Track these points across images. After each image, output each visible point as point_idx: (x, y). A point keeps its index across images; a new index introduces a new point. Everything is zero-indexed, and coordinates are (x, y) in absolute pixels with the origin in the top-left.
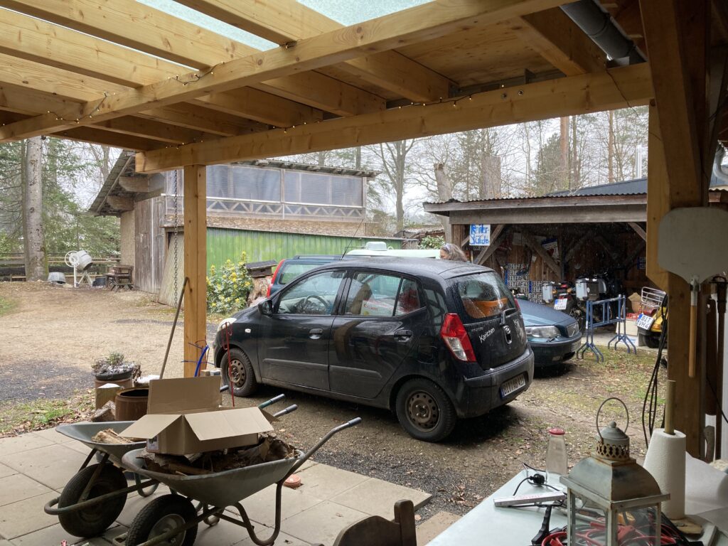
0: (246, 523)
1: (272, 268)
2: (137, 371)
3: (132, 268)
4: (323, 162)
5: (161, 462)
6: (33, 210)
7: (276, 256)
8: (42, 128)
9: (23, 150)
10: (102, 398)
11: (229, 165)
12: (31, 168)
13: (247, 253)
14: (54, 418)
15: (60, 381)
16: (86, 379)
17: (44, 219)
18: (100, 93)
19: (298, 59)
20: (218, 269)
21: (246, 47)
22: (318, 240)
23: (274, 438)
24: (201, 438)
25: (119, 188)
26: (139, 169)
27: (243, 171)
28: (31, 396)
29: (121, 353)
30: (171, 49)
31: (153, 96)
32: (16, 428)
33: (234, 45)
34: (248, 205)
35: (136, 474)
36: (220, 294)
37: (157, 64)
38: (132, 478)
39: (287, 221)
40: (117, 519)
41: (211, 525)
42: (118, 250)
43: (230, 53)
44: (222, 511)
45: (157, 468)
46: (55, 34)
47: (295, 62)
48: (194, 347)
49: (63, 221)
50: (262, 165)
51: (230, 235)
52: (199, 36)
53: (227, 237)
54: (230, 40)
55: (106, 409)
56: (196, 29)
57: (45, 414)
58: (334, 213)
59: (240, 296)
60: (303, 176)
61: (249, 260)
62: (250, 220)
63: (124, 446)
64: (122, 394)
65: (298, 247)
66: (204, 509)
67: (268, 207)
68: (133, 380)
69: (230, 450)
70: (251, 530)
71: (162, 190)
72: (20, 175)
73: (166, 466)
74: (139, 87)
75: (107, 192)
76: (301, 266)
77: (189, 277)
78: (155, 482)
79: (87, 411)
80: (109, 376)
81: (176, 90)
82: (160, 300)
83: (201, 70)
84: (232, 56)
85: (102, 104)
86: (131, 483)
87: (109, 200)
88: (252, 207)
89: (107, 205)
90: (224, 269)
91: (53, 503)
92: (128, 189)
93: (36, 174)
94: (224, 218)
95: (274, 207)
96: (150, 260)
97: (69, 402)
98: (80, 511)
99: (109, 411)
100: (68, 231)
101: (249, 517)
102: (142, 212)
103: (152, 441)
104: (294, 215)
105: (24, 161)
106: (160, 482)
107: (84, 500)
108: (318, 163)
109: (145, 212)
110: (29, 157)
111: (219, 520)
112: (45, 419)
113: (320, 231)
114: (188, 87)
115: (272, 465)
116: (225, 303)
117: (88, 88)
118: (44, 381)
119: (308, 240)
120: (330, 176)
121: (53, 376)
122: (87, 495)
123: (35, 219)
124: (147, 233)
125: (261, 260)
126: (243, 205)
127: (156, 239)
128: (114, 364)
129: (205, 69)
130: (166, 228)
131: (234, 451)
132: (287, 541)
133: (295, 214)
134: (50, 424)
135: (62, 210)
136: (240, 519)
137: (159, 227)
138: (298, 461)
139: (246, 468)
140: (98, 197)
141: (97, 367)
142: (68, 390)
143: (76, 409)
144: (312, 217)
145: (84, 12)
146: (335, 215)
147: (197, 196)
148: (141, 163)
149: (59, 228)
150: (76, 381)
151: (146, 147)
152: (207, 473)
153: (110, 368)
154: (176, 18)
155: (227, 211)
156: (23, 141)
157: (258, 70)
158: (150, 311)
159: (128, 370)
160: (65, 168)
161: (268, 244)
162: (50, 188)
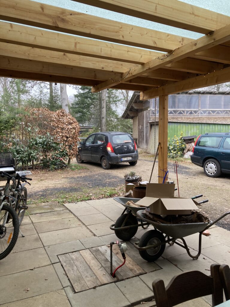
0: (186, 247)
1: (195, 139)
2: (140, 179)
3: (137, 139)
4: (219, 90)
5: (151, 217)
6: (103, 118)
7: (196, 133)
8: (108, 85)
9: (100, 96)
10: (128, 188)
11: (176, 95)
12: (102, 102)
13: (183, 132)
14: (112, 194)
15: (113, 181)
16: (122, 181)
17: (107, 121)
18: (128, 69)
19: (214, 39)
20: (171, 139)
21: (188, 39)
22: (216, 126)
23: (199, 213)
24: (168, 209)
25: (132, 107)
26: (141, 98)
27: (182, 97)
28: (104, 185)
29: (134, 172)
30: (157, 45)
31: (148, 67)
32: (100, 196)
33: (183, 39)
34: (184, 112)
35: (141, 220)
36: (172, 150)
37: (150, 53)
38: (140, 221)
39: (202, 118)
40: (135, 236)
41: (171, 245)
42: (132, 132)
43: (181, 43)
44: (175, 240)
45: (149, 218)
46: (113, 47)
47: (213, 41)
48: (163, 171)
49: (113, 121)
50: (190, 94)
51: (176, 125)
52: (168, 38)
53: (175, 126)
54: (181, 37)
55: (130, 193)
56: (167, 35)
57: (109, 192)
58: (224, 113)
59: (180, 151)
60: (209, 96)
61: (184, 135)
62: (185, 118)
63: (137, 208)
64: (135, 188)
65: (207, 129)
66: (168, 238)
67: (193, 112)
68: (139, 183)
69: (179, 215)
70: (188, 250)
71: (149, 107)
72: (99, 105)
73: (153, 218)
74: (143, 64)
75: (128, 110)
76: (208, 138)
77: (161, 142)
78: (148, 224)
79: (122, 193)
80: (130, 180)
81: (158, 63)
82: (147, 152)
83: (168, 52)
84: (182, 44)
85: (129, 73)
86: (139, 223)
87: (129, 112)
88: (185, 112)
89: (128, 115)
90: (173, 139)
91: (113, 226)
92: (136, 108)
93: (104, 104)
94: (173, 118)
95: (195, 112)
96: (144, 136)
97: (116, 189)
98: (122, 230)
99: (130, 194)
100: (114, 125)
101: (187, 245)
102: (141, 117)
103: (148, 207)
104: (204, 115)
105: (100, 100)
106: (150, 224)
107: (123, 226)
108: (216, 91)
109: (142, 117)
110: (102, 98)
111: (174, 244)
112: (109, 194)
113: (217, 122)
114: (163, 61)
115: (198, 224)
116: (174, 154)
117: (124, 67)
118: (108, 180)
119: (211, 126)
120: (223, 96)
121: (111, 179)
122: (124, 225)
123: (104, 121)
124: (143, 125)
125: (189, 135)
126: (182, 112)
127: (146, 127)
128: (132, 176)
129: (170, 52)
130: (150, 123)
131: (180, 216)
132: (204, 258)
133: (206, 114)
134: (110, 196)
135: (112, 117)
136: (183, 245)
137: (147, 123)
138: (209, 224)
139: (186, 224)
140: (125, 112)
141: (126, 176)
142: (116, 184)
143: (118, 192)
144: (213, 115)
145: (124, 36)
146: (225, 114)
147: (164, 108)
148: (142, 96)
149: (112, 124)
150: (118, 181)
151: (144, 89)
152: (170, 224)
153: (130, 177)
154: (159, 32)
155: (175, 114)
156: (100, 92)
157: (194, 48)
158: (144, 156)
159: (137, 179)
160: (113, 101)
161: (192, 128)
162: (109, 109)
